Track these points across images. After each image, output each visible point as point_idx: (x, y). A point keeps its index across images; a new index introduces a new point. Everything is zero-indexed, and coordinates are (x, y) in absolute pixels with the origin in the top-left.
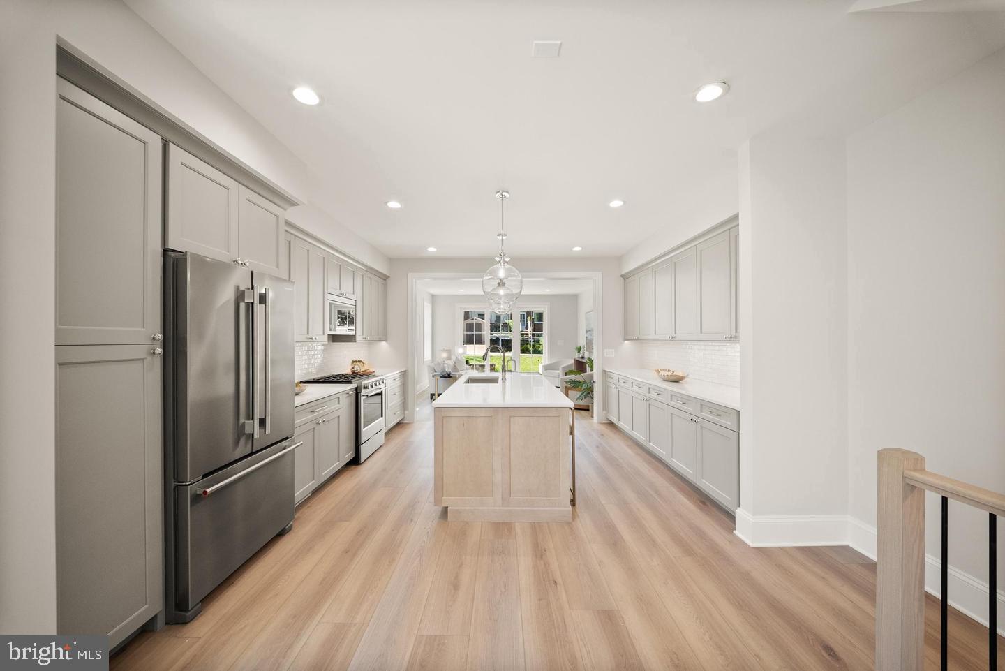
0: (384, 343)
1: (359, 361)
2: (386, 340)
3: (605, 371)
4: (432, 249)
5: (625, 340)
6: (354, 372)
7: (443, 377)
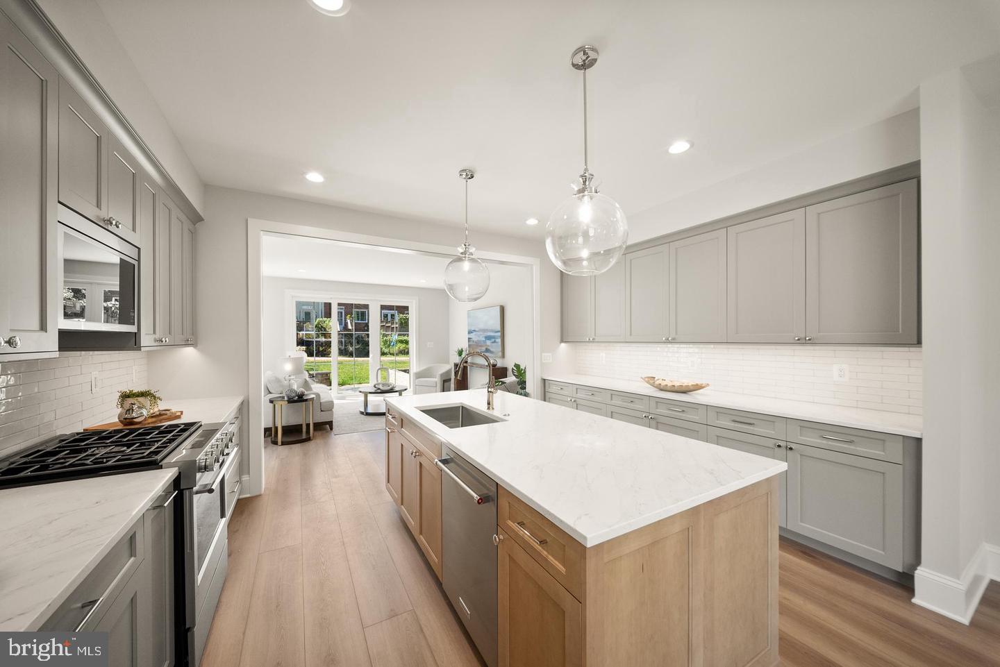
0: (189, 352)
1: (142, 394)
2: (194, 345)
3: (544, 380)
4: (314, 177)
5: (562, 341)
6: (128, 422)
7: (291, 401)
